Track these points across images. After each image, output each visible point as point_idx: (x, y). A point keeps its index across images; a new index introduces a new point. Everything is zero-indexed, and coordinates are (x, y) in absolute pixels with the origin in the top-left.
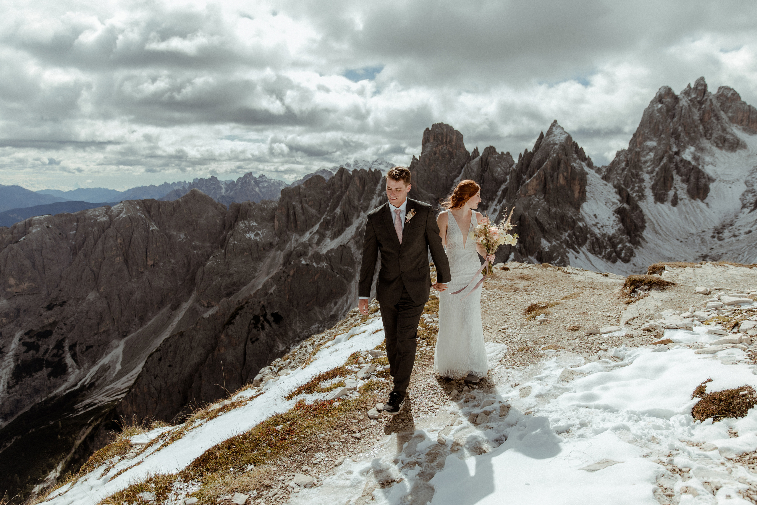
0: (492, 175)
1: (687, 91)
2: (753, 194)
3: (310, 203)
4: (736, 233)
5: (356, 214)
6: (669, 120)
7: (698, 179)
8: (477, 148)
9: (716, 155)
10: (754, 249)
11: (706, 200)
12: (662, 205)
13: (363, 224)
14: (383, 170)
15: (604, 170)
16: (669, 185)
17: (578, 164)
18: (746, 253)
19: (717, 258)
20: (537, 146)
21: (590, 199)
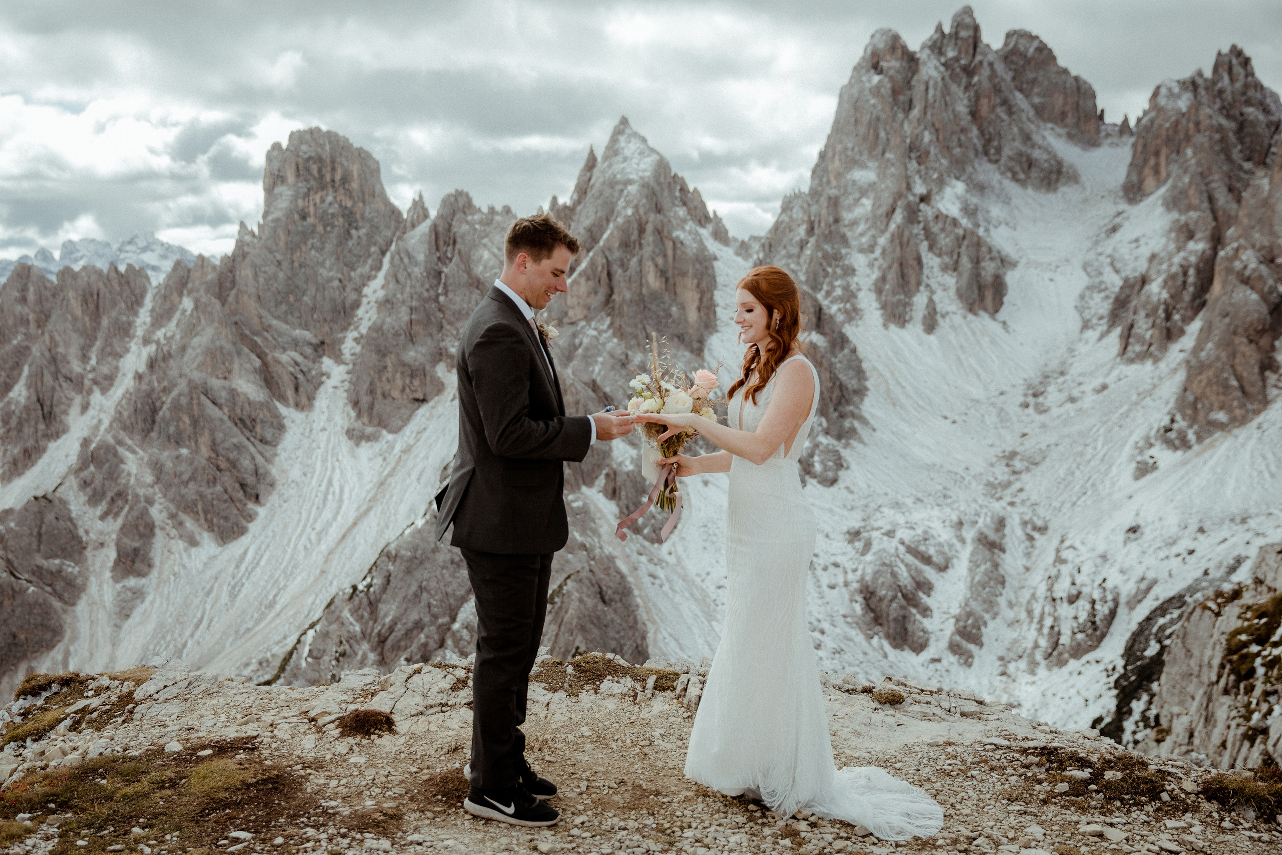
0: (469, 271)
1: (935, 42)
2: (1103, 295)
4: (1075, 393)
5: (78, 400)
6: (901, 116)
7: (977, 262)
8: (421, 197)
9: (1015, 201)
10: (1116, 429)
11: (1002, 315)
12: (902, 332)
13: (102, 428)
14: (155, 268)
15: (756, 246)
16: (913, 280)
17: (690, 232)
18: (1101, 440)
19: (1038, 458)
20: (582, 191)
21: (727, 325)
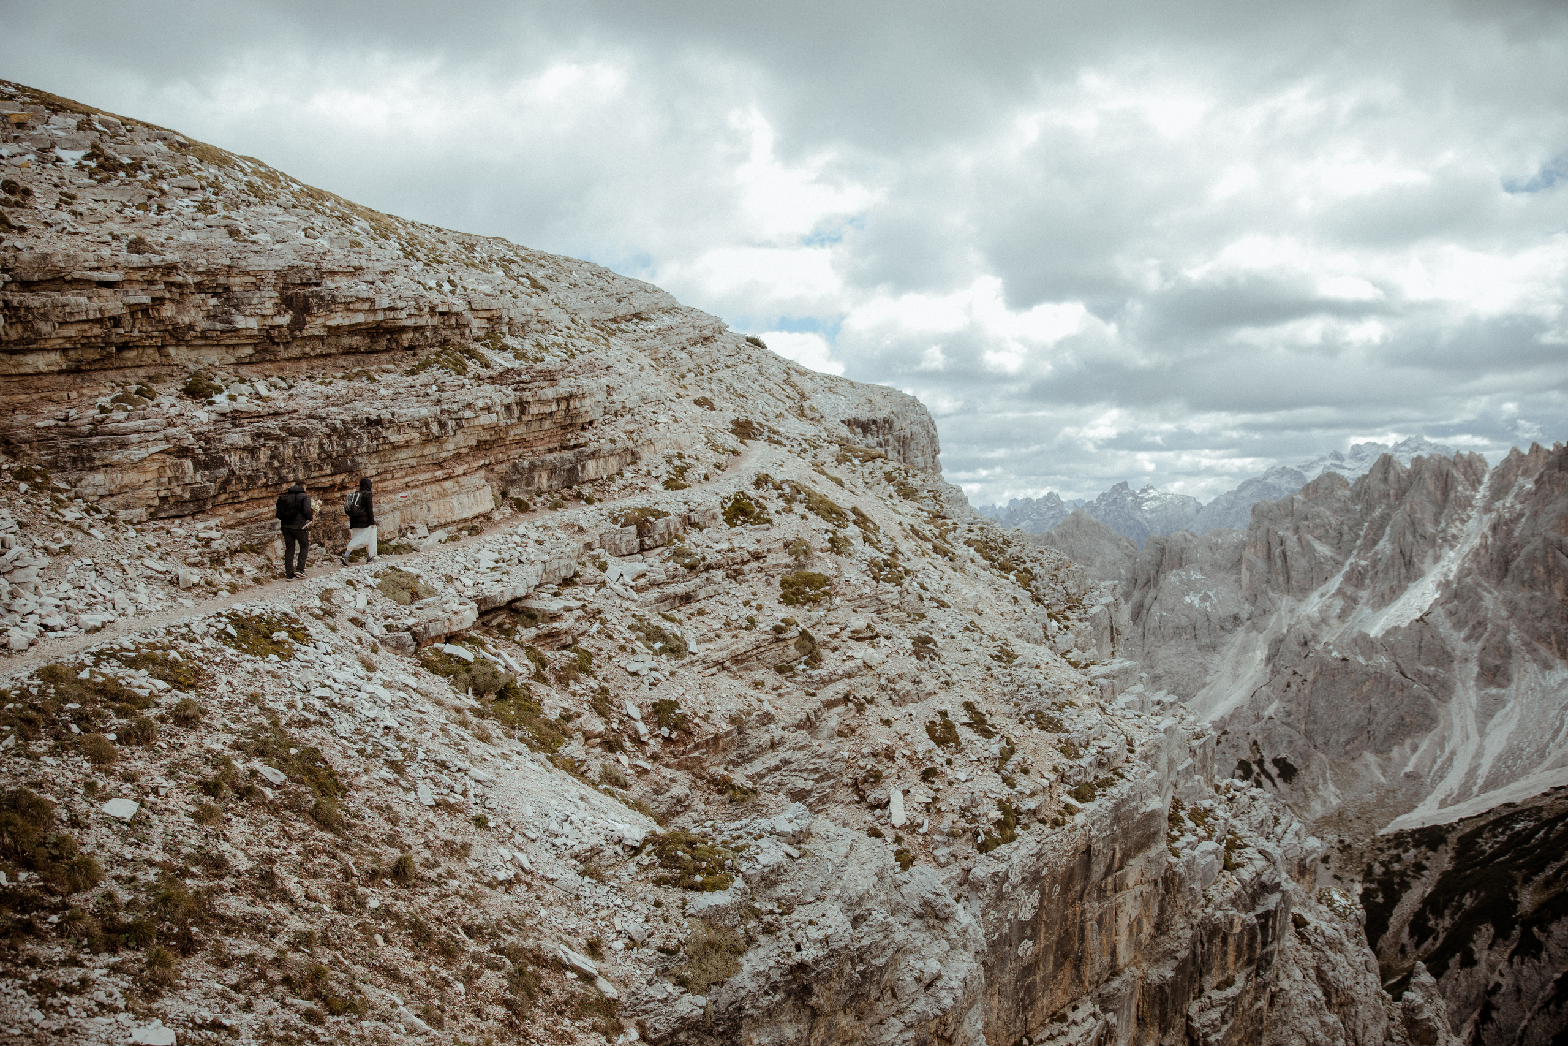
3: (1318, 532)
5: (1432, 554)
13: (1453, 575)
